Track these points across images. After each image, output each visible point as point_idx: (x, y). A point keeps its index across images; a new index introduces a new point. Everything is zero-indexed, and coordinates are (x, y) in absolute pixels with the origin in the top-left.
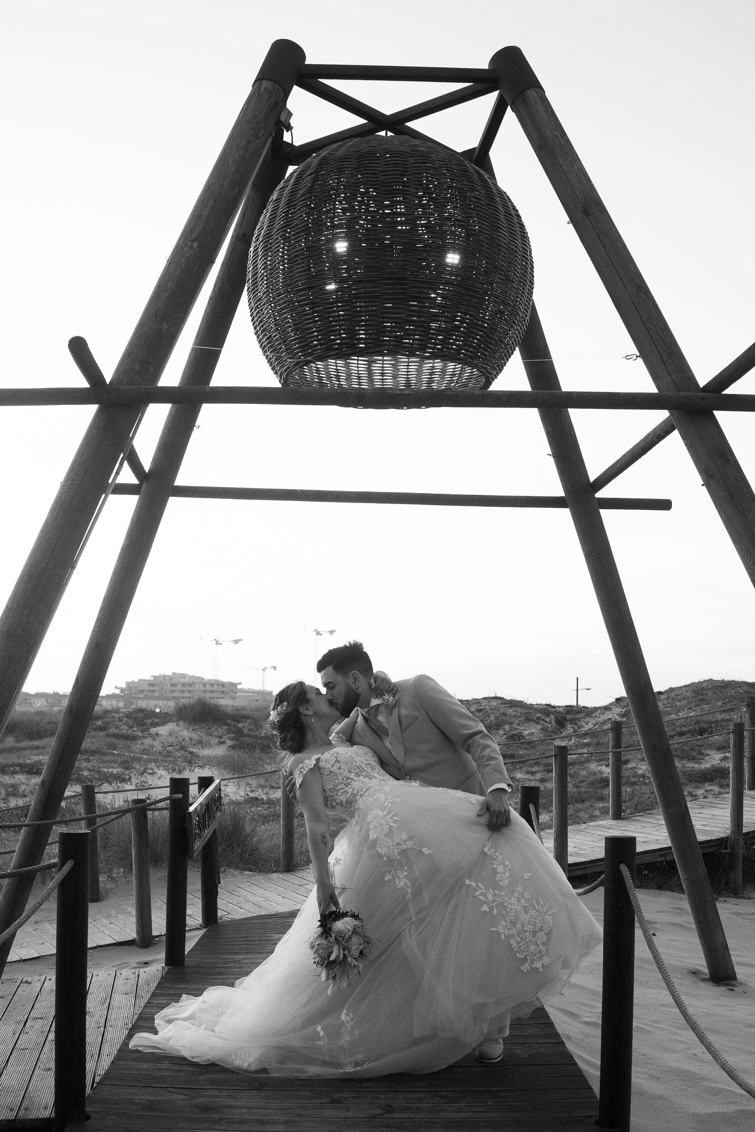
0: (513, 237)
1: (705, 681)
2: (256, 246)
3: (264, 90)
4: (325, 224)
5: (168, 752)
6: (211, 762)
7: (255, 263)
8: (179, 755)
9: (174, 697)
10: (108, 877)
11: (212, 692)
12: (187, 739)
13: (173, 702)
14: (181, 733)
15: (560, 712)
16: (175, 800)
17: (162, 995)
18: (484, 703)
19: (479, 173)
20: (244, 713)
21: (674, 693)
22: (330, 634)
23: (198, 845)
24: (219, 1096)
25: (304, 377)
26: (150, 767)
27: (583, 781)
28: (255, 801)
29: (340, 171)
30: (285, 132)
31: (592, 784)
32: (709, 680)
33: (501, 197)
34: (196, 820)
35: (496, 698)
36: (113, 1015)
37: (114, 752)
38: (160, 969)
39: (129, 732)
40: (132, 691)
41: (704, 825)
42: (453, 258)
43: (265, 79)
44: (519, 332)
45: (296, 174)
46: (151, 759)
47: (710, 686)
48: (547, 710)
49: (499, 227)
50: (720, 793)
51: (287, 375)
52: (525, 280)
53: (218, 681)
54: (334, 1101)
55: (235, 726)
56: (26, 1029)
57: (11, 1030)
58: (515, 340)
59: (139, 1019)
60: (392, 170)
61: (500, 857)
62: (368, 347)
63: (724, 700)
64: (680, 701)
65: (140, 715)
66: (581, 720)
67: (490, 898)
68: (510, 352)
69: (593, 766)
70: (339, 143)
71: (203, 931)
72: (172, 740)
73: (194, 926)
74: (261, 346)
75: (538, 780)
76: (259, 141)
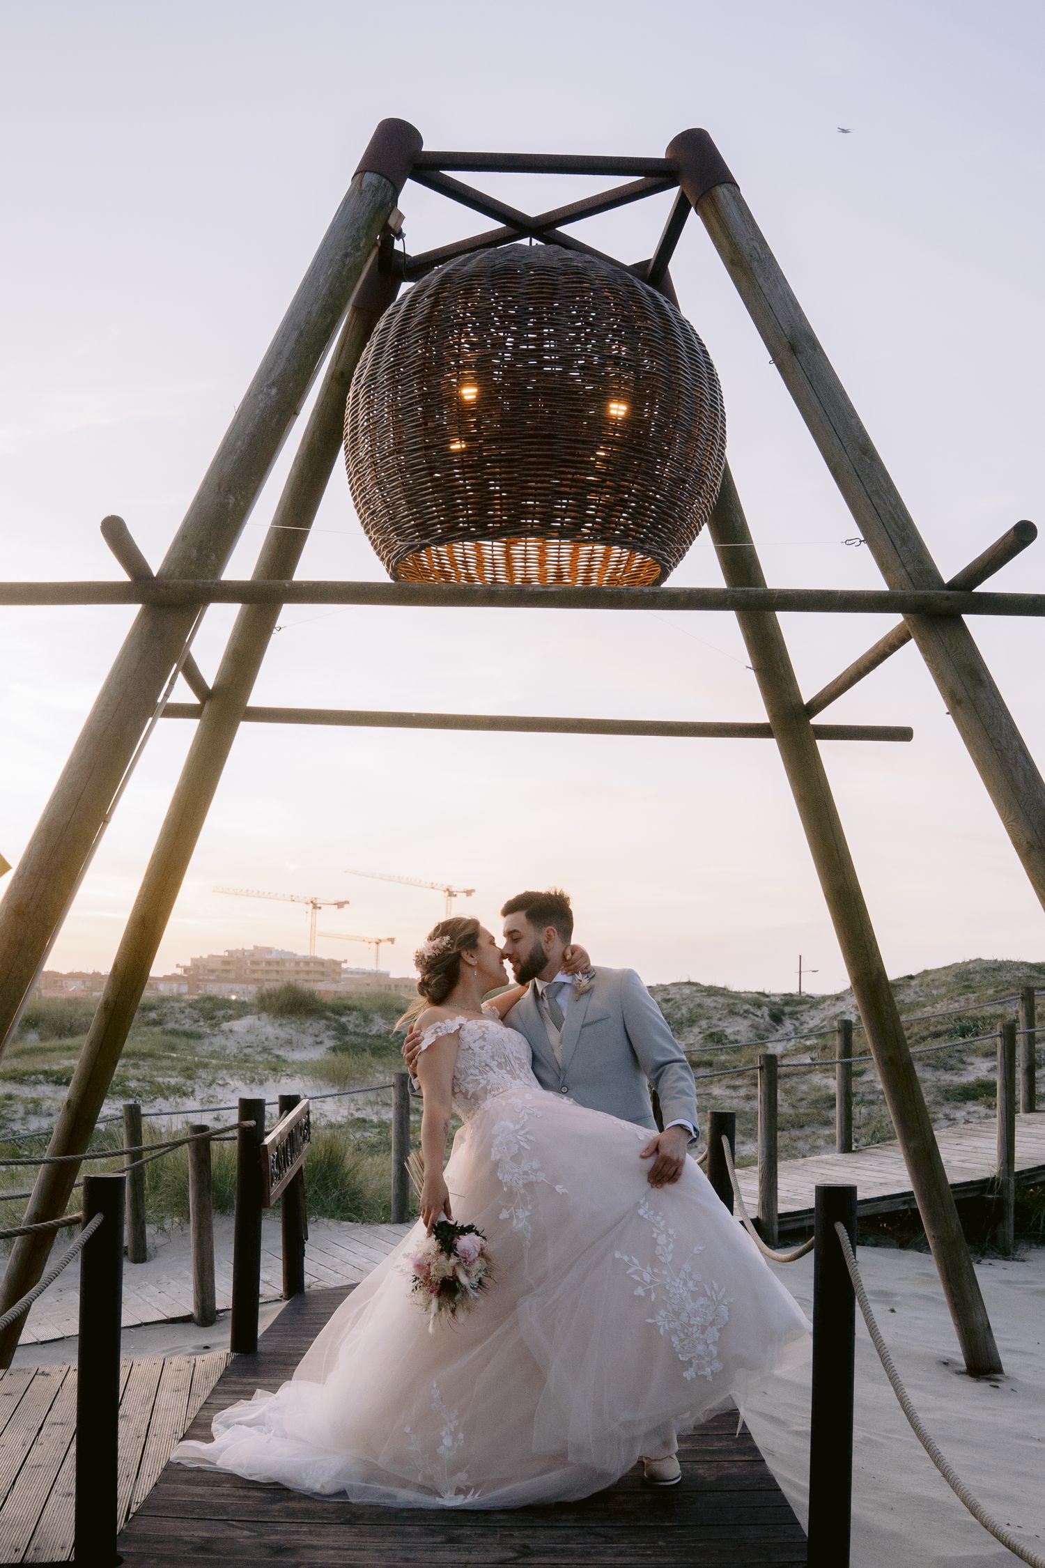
0: (697, 381)
1: (971, 962)
2: (356, 391)
3: (368, 186)
4: (448, 363)
5: (245, 1055)
6: (304, 1069)
7: (355, 413)
8: (260, 1059)
9: (257, 980)
10: (159, 1228)
11: (308, 972)
12: (271, 1037)
13: (254, 986)
14: (263, 1029)
15: (775, 1003)
16: (246, 1128)
17: (226, 1392)
18: (673, 990)
19: (652, 296)
20: (350, 1003)
21: (930, 977)
22: (467, 896)
23: (276, 1190)
24: (298, 1533)
25: (420, 565)
26: (221, 1076)
27: (802, 1099)
28: (361, 1123)
29: (468, 293)
30: (396, 241)
31: (815, 1102)
32: (976, 960)
33: (681, 328)
34: (273, 1156)
35: (689, 983)
36: (158, 1419)
37: (172, 1055)
38: (224, 1356)
39: (194, 1028)
40: (198, 972)
41: (963, 1161)
42: (618, 410)
43: (370, 171)
44: (706, 506)
45: (409, 296)
46: (222, 1065)
47: (978, 969)
48: (759, 1000)
49: (679, 368)
50: (987, 1117)
51: (397, 562)
52: (714, 438)
53: (315, 958)
54: (451, 1540)
55: (336, 1021)
56: (40, 1439)
57: (20, 1440)
58: (701, 516)
59: (193, 1425)
60: (538, 293)
61: (663, 1223)
62: (505, 527)
63: (997, 987)
64: (937, 988)
65: (208, 1005)
66: (804, 1013)
67: (647, 1278)
68: (695, 532)
69: (817, 1079)
70: (468, 255)
71: (285, 1304)
72: (251, 1038)
73: (272, 1297)
74: (362, 522)
75: (742, 1097)
76: (359, 253)
